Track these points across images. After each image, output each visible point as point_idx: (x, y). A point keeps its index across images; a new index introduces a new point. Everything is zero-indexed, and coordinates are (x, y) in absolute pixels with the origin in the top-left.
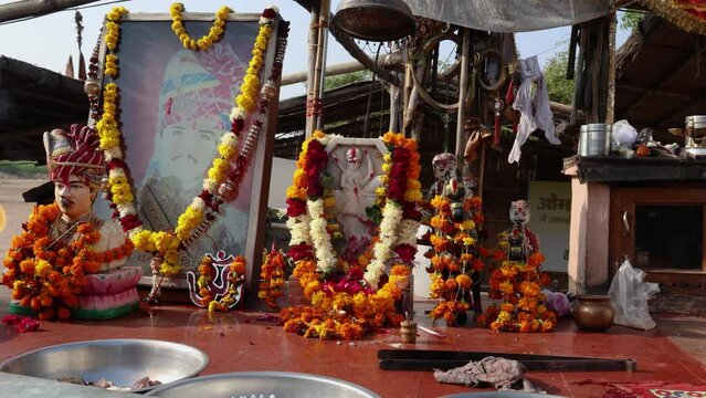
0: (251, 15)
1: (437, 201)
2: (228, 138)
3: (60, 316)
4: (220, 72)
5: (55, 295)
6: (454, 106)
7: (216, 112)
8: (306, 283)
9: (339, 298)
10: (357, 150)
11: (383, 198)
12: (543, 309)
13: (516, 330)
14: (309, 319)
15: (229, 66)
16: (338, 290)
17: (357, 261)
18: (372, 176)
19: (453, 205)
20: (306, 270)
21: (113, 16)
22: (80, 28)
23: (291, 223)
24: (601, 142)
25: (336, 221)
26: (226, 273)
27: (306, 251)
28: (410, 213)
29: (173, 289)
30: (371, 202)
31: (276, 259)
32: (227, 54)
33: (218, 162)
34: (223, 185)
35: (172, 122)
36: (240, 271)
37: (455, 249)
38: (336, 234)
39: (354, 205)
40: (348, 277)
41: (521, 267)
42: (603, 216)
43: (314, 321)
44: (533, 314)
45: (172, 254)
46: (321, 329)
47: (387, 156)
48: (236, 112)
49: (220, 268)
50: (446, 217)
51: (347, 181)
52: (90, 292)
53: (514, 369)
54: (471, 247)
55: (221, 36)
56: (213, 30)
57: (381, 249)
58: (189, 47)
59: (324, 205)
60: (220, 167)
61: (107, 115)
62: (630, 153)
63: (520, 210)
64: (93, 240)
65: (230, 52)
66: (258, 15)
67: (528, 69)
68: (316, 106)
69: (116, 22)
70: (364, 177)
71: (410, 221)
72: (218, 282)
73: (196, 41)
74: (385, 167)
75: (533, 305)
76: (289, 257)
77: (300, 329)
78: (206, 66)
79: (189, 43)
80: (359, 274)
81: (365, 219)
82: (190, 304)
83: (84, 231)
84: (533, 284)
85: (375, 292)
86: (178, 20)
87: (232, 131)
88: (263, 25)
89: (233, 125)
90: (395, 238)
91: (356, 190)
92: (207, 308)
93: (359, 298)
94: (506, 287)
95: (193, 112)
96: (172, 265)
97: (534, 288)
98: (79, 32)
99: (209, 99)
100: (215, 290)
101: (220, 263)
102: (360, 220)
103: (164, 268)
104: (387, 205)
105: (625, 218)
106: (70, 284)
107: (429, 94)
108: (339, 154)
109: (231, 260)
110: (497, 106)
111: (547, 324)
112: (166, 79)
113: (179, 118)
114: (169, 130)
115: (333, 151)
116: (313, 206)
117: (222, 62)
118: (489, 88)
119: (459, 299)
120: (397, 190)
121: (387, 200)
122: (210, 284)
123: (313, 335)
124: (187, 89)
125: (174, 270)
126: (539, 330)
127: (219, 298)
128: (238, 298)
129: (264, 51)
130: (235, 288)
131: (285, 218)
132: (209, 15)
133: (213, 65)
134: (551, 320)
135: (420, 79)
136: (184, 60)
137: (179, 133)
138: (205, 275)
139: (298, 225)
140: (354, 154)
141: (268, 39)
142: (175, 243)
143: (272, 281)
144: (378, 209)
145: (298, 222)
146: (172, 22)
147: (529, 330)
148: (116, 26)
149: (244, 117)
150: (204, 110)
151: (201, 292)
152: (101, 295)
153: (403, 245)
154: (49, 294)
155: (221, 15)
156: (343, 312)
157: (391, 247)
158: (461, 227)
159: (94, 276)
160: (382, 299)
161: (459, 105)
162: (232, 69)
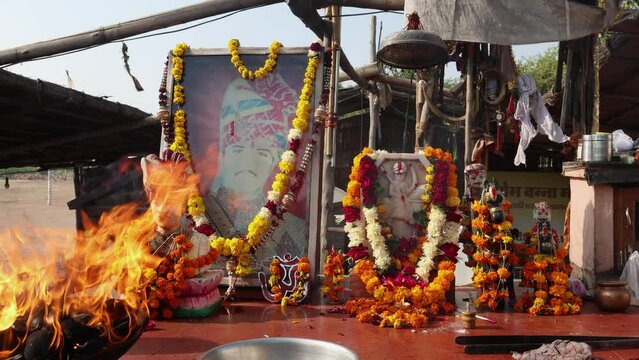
0: (299, 48)
1: (476, 206)
2: (287, 156)
3: (164, 315)
4: (273, 98)
5: (162, 297)
6: (462, 118)
7: (271, 132)
8: (367, 280)
9: (401, 291)
10: (403, 164)
11: (428, 204)
12: (570, 294)
13: (551, 314)
14: (380, 311)
15: (281, 92)
16: (398, 284)
17: (407, 259)
18: (416, 185)
19: (493, 210)
20: (365, 267)
21: (178, 52)
22: (126, 58)
23: (348, 227)
24: (604, 150)
25: (387, 225)
26: (293, 272)
27: (363, 251)
28: (451, 216)
29: (246, 288)
30: (417, 208)
31: (337, 258)
32: (278, 82)
33: (279, 177)
34: (286, 196)
35: (233, 142)
36: (306, 270)
37: (495, 247)
38: (389, 236)
39: (401, 210)
40: (403, 272)
41: (552, 260)
42: (609, 212)
43: (385, 313)
44: (564, 300)
45: (245, 257)
46: (394, 319)
47: (430, 169)
48: (294, 133)
49: (288, 269)
50: (485, 220)
51: (395, 190)
52: (189, 294)
53: (586, 351)
54: (508, 244)
55: (274, 67)
56: (268, 63)
57: (429, 248)
58: (247, 77)
59: (377, 212)
60: (282, 181)
61: (178, 138)
62: (631, 160)
63: (543, 210)
64: (187, 249)
65: (281, 81)
66: (306, 49)
67: (525, 85)
68: (332, 120)
69: (180, 57)
70: (409, 187)
71: (453, 223)
72: (287, 280)
73: (253, 72)
74: (428, 177)
75: (563, 291)
76: (347, 257)
77: (375, 321)
78: (259, 92)
79: (247, 74)
80: (412, 270)
81: (412, 222)
82: (263, 300)
83: (180, 242)
84: (562, 273)
85: (427, 285)
86: (236, 54)
87: (291, 149)
88: (312, 57)
89: (291, 144)
90: (441, 238)
91: (403, 198)
92: (280, 303)
93: (416, 290)
94: (539, 277)
95: (251, 133)
96: (245, 267)
97: (564, 278)
98: (126, 61)
99: (263, 121)
100: (284, 288)
101: (288, 263)
102: (408, 223)
103: (239, 270)
104: (432, 210)
105: (627, 213)
106: (174, 288)
107: (439, 108)
108: (387, 167)
109: (296, 261)
110: (499, 117)
111: (576, 308)
112: (225, 104)
113: (238, 139)
114: (230, 149)
115: (381, 165)
116: (368, 213)
117: (273, 89)
118: (492, 103)
119: (500, 289)
120: (439, 197)
121: (432, 206)
122: (280, 282)
123: (388, 325)
124: (244, 113)
125: (248, 271)
126: (570, 313)
127: (288, 295)
128: (305, 293)
129: (314, 80)
130: (302, 285)
131: (343, 224)
132: (262, 49)
133: (266, 92)
134: (578, 303)
135: (430, 96)
136: (240, 88)
137: (239, 151)
138: (276, 275)
139: (355, 229)
140: (400, 168)
141: (316, 69)
142: (247, 248)
143: (334, 278)
144: (425, 213)
145: (354, 226)
146: (231, 56)
147: (562, 313)
148: (181, 60)
149: (300, 137)
150: (260, 130)
151: (272, 290)
152: (197, 296)
153: (447, 244)
154: (157, 298)
155: (273, 50)
156: (407, 304)
157: (437, 246)
158: (500, 228)
159: (193, 280)
160: (436, 291)
161: (466, 117)
162: (283, 95)
